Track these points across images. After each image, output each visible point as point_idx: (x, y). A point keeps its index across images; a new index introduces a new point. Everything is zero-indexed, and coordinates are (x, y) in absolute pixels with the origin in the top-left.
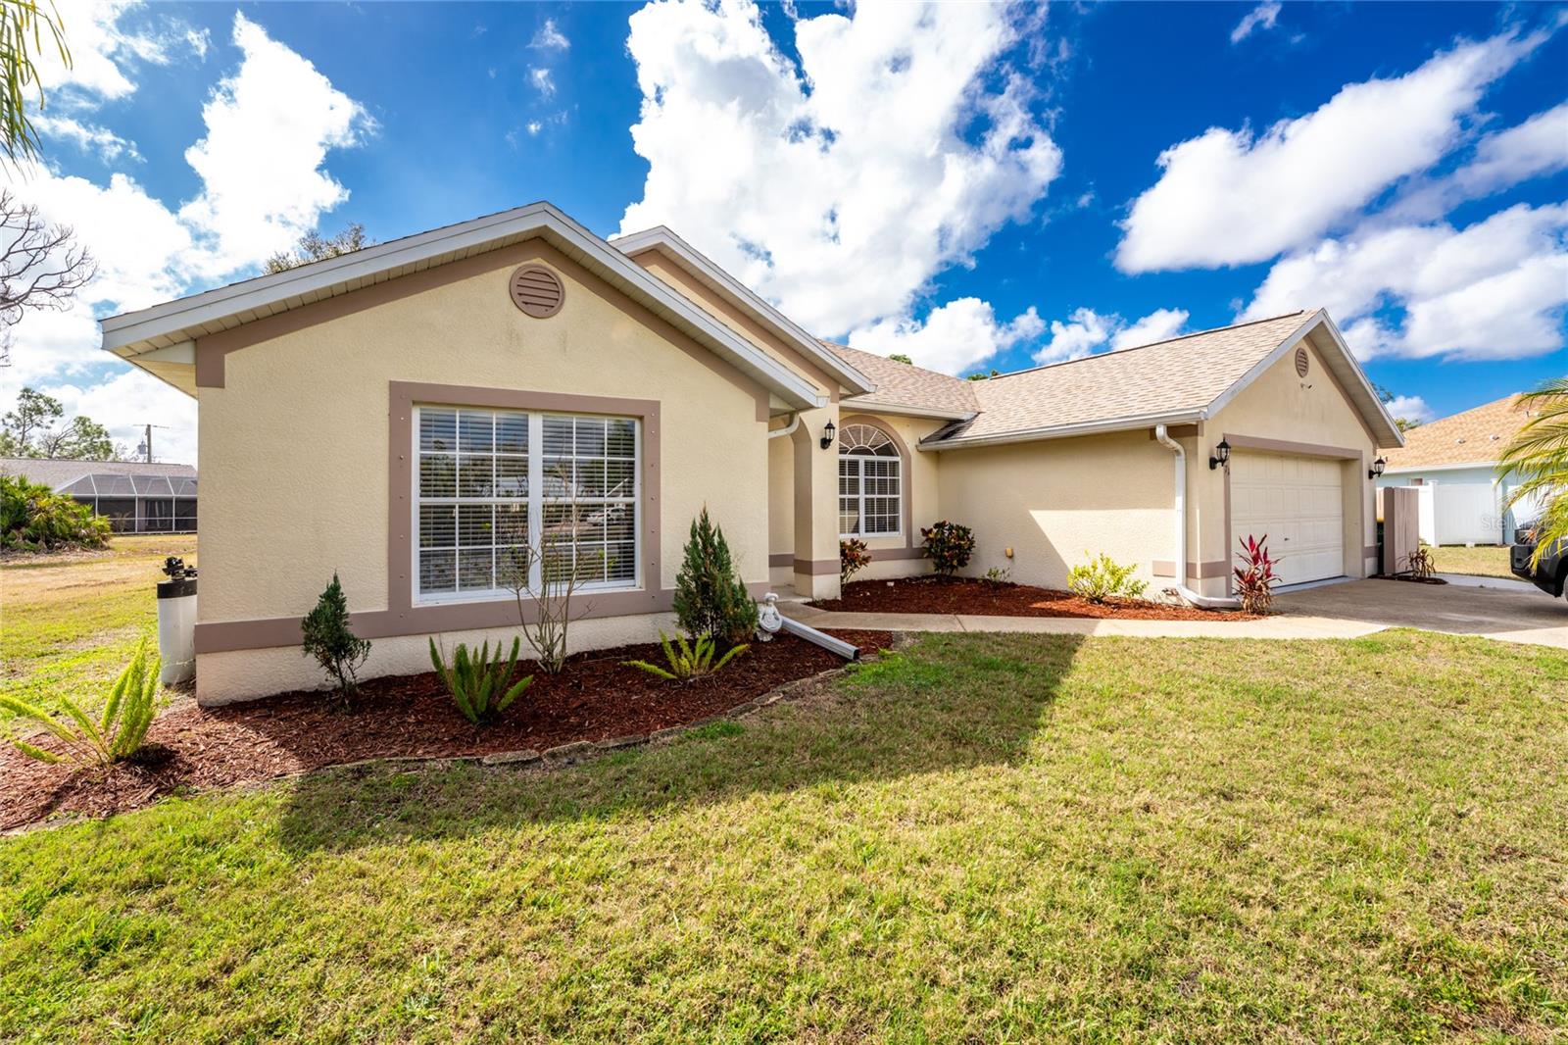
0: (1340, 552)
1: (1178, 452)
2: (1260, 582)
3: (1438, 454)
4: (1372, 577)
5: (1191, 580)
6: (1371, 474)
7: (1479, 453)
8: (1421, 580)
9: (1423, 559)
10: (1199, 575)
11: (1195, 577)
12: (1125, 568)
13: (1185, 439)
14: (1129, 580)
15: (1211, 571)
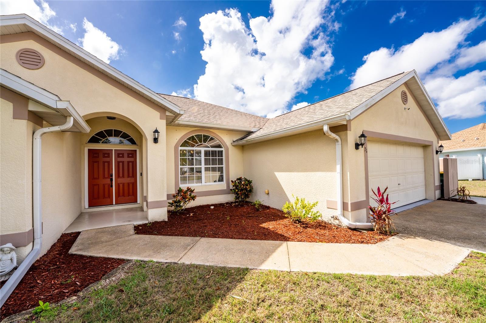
0: (424, 189)
1: (337, 140)
2: (384, 216)
3: (455, 145)
4: (439, 199)
5: (346, 212)
6: (437, 152)
7: (472, 145)
8: (463, 201)
9: (464, 191)
10: (350, 210)
11: (348, 210)
12: (312, 204)
13: (341, 133)
14: (314, 210)
15: (357, 206)
